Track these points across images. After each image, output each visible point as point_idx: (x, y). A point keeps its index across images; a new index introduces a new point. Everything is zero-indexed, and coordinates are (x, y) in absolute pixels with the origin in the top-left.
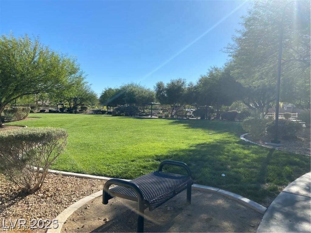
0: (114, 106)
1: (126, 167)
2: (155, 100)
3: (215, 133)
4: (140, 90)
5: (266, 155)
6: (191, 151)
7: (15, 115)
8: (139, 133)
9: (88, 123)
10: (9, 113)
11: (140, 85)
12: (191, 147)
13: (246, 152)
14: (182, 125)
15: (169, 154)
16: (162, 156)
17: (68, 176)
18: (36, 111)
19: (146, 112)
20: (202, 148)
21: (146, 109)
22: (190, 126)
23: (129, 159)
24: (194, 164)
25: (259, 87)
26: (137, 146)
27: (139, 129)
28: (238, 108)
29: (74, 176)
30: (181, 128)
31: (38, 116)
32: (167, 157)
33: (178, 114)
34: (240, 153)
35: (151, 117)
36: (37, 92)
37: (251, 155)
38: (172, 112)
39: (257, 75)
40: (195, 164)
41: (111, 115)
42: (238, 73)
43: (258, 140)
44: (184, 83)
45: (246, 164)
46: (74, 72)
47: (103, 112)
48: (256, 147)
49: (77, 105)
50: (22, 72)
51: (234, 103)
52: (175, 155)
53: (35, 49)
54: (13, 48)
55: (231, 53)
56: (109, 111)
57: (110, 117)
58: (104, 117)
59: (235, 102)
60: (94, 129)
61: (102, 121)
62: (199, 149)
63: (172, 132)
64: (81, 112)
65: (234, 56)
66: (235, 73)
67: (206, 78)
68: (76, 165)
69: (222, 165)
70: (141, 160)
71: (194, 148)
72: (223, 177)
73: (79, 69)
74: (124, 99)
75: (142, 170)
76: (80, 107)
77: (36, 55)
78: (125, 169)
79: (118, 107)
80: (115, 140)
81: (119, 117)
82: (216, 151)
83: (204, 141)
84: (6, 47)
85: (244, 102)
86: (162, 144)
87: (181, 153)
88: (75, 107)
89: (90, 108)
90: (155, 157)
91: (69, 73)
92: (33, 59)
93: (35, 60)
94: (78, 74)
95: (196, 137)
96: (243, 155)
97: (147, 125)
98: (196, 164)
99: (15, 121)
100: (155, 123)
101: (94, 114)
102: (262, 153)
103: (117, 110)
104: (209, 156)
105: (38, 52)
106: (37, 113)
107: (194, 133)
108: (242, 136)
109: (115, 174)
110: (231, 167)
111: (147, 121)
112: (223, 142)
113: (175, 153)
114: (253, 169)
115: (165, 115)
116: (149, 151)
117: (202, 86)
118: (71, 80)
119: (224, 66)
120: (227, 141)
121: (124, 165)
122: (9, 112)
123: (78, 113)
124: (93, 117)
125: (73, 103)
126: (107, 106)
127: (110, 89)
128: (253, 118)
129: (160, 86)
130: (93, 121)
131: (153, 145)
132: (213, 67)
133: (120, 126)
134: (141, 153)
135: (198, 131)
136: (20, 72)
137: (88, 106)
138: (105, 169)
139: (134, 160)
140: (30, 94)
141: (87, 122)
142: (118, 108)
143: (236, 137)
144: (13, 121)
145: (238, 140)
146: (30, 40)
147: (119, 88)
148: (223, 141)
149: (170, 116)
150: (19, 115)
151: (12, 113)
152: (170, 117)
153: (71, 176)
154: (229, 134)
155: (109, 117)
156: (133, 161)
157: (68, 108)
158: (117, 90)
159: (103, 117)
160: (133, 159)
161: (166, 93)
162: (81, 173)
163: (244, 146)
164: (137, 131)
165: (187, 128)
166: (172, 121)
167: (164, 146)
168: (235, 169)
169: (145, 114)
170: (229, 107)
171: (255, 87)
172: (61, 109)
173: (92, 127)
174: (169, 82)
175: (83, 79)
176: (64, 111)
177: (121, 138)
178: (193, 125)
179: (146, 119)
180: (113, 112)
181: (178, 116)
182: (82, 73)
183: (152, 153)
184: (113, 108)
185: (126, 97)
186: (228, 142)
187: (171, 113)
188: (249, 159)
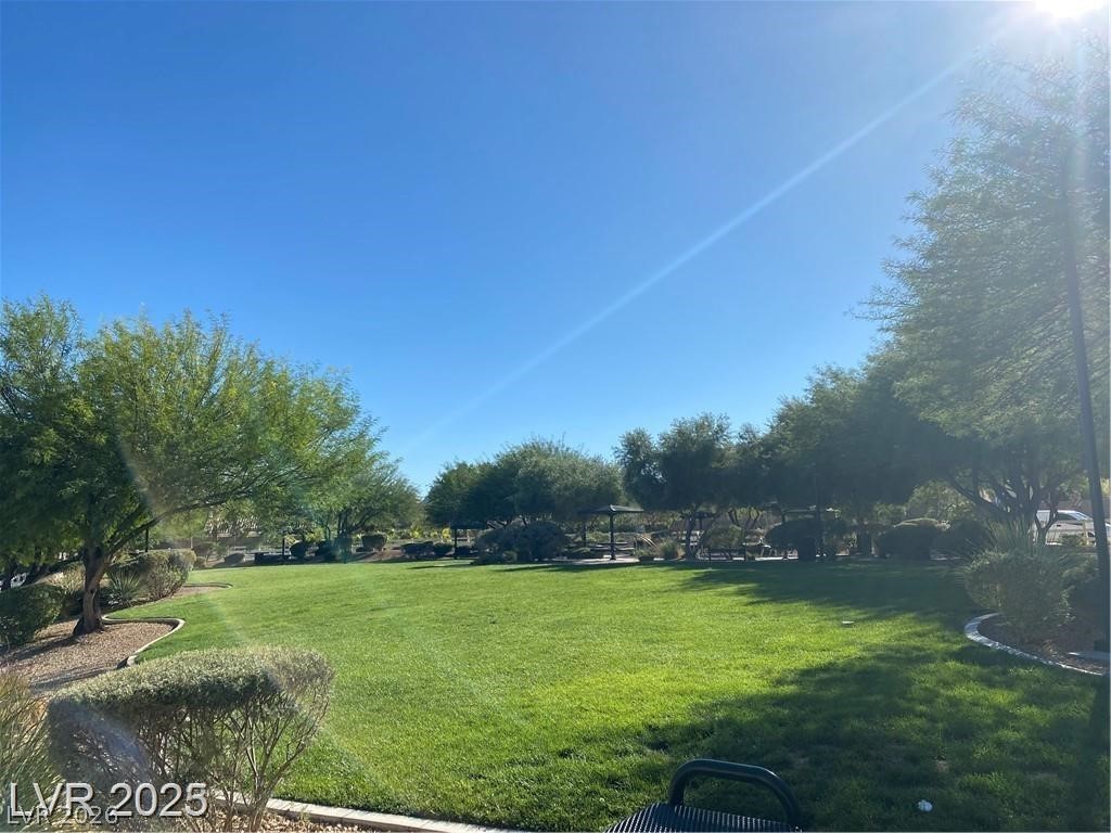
0: (478, 527)
1: (540, 780)
2: (623, 498)
3: (862, 617)
4: (565, 464)
5: (1083, 706)
6: (780, 701)
7: (144, 582)
8: (575, 633)
9: (389, 597)
10: (126, 574)
11: (563, 446)
12: (780, 682)
13: (1001, 697)
14: (732, 588)
15: (698, 720)
16: (671, 727)
17: (330, 824)
18: (213, 560)
19: (590, 542)
20: (821, 689)
21: (591, 529)
22: (764, 592)
23: (551, 744)
24: (802, 761)
25: (1008, 433)
26: (573, 687)
27: (574, 615)
28: (936, 508)
29: (353, 826)
30: (729, 601)
31: (218, 580)
32: (692, 732)
33: (711, 542)
34: (977, 705)
35: (613, 558)
36: (219, 498)
37: (1025, 710)
38: (689, 535)
39: (995, 390)
40: (803, 757)
41: (468, 562)
42: (923, 389)
43: (1040, 643)
44: (721, 429)
45: (1012, 753)
46: (342, 424)
47: (440, 552)
48: (1038, 673)
49: (352, 529)
50: (172, 437)
51: (918, 492)
52: (721, 724)
53: (213, 357)
54: (145, 360)
55: (886, 317)
56: (460, 544)
57: (467, 569)
58: (445, 570)
59: (922, 488)
60: (412, 620)
61: (437, 586)
62: (810, 691)
63: (700, 621)
64: (363, 554)
65: (899, 330)
66: (912, 389)
67: (803, 409)
68: (358, 776)
69: (914, 760)
70: (593, 751)
71: (792, 687)
72: (926, 812)
73: (356, 410)
74: (510, 498)
75: (602, 791)
76: (359, 536)
77: (218, 373)
78: (538, 791)
79: (490, 530)
80: (491, 666)
81: (498, 567)
82: (879, 697)
83: (826, 653)
84: (124, 358)
85: (955, 485)
86: (666, 675)
87: (746, 711)
88: (344, 540)
89: (396, 538)
90: (647, 735)
91: (325, 427)
92: (206, 390)
93: (213, 390)
94: (353, 429)
95: (792, 639)
96: (991, 712)
97: (603, 596)
98: (807, 759)
99: (144, 602)
100: (630, 586)
101: (410, 560)
102: (1066, 697)
103: (488, 539)
104: (856, 723)
105: (223, 363)
106: (214, 567)
107: (783, 621)
108: (972, 627)
109: (501, 813)
110: (950, 770)
111: (601, 580)
112: (898, 655)
113: (720, 715)
114: (1041, 776)
115: (664, 549)
116: (622, 708)
117: (790, 437)
118: (333, 450)
119: (866, 361)
120: (915, 653)
121: (533, 771)
122: (126, 571)
123: (355, 559)
124: (408, 573)
125: (336, 526)
126: (454, 528)
127: (462, 466)
128: (1006, 554)
129: (635, 445)
130: (406, 589)
131: (632, 680)
132: (824, 369)
133: (502, 606)
134: (591, 718)
135: (797, 613)
136: (165, 437)
137: (386, 531)
138: (466, 790)
139: (569, 751)
140: (195, 506)
141: (386, 593)
142: (490, 533)
143: (947, 633)
144: (135, 604)
145: (956, 647)
146: (197, 330)
147: (493, 461)
148: (898, 651)
149: (681, 553)
150: (158, 583)
151: (136, 575)
152: (683, 557)
153: (345, 823)
154: (918, 620)
155: (461, 569)
156: (563, 754)
157: (320, 544)
158: (487, 469)
159: (441, 569)
160: (564, 745)
161: (660, 469)
162: (379, 811)
163: (985, 671)
164: (568, 623)
165: (752, 603)
166: (690, 574)
167: (675, 685)
168: (971, 779)
169: (589, 549)
170: (899, 507)
171: (994, 435)
172: (295, 549)
173: (404, 615)
174: (670, 430)
175: (371, 442)
176: (307, 555)
177: (512, 657)
178: (775, 587)
179: (595, 572)
180: (473, 548)
181: (711, 551)
182: (367, 424)
183: (632, 717)
184: (475, 534)
185: (517, 490)
186: (922, 653)
187: (683, 541)
188: (1015, 729)
